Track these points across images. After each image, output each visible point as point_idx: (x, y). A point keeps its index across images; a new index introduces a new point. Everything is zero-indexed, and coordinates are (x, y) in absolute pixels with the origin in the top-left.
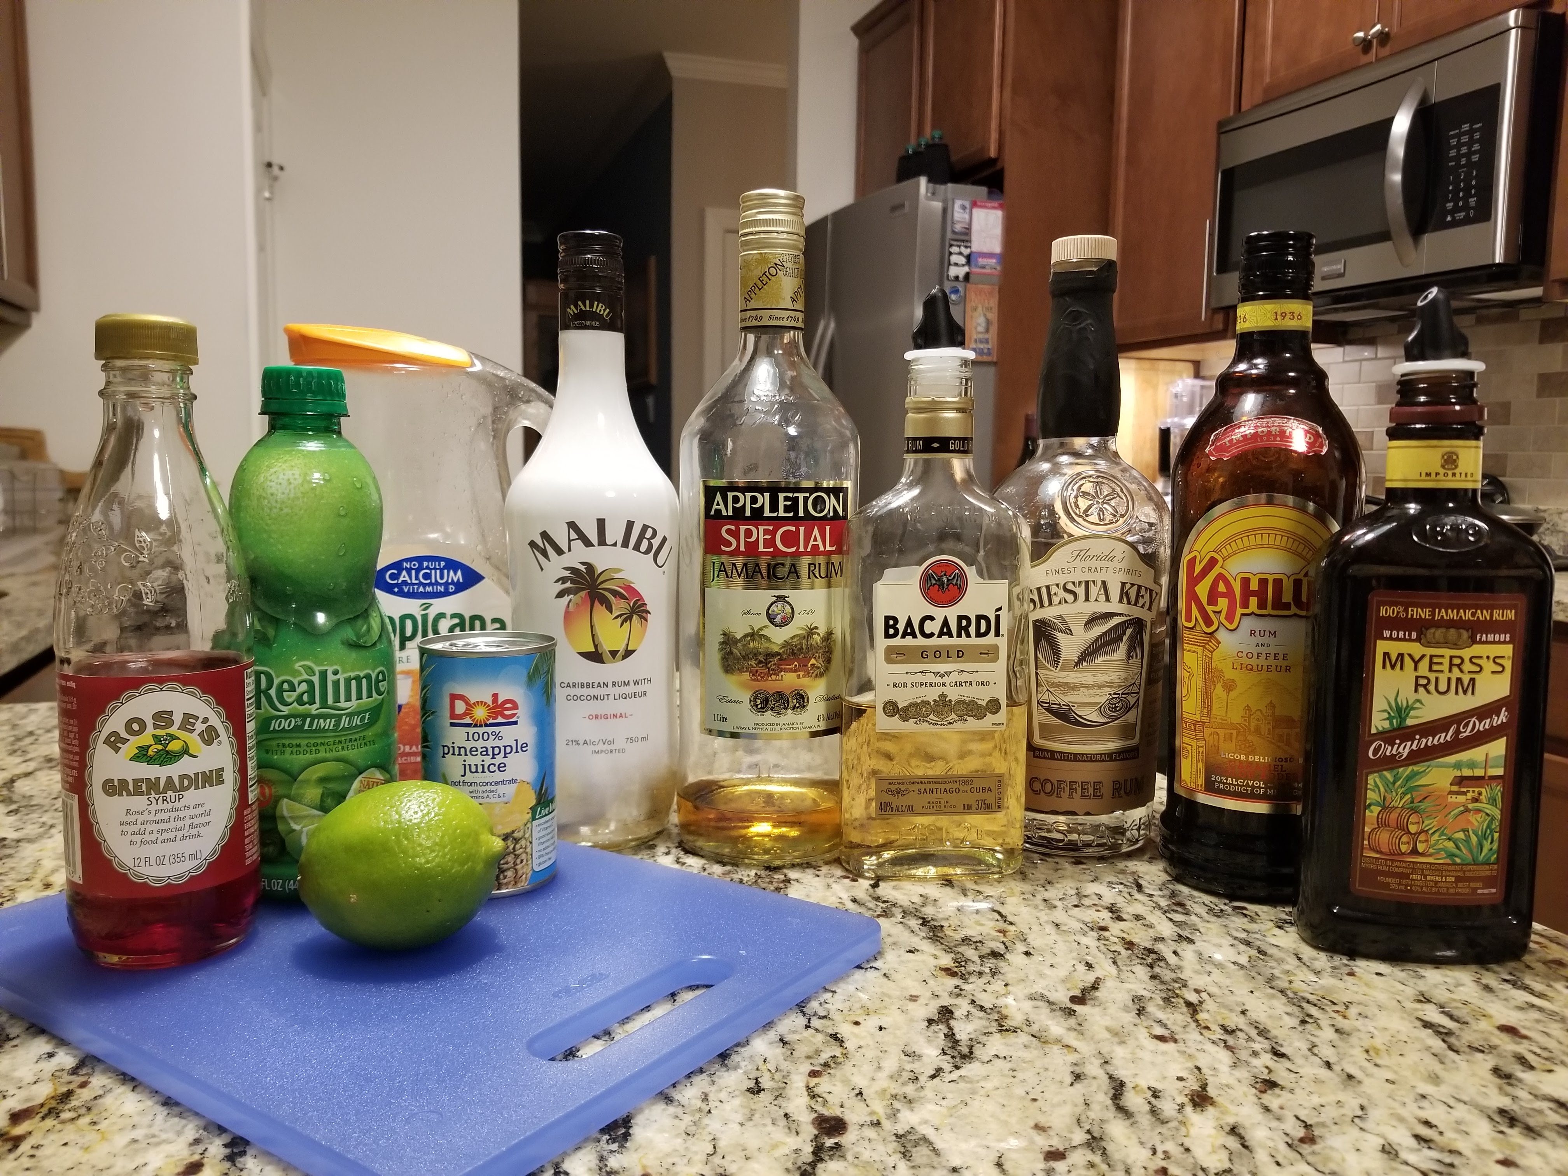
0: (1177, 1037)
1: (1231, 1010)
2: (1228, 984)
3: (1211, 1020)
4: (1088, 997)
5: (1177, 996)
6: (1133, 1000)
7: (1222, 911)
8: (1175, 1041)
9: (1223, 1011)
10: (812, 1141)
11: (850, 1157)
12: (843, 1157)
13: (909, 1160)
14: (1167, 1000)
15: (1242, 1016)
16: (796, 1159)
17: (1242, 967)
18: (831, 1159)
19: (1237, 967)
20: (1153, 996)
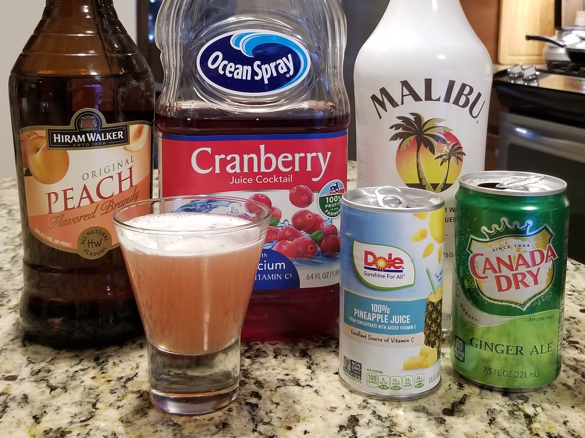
1: (556, 421)
2: (557, 401)
3: (541, 428)
4: (456, 409)
5: (520, 410)
6: (488, 413)
9: (550, 421)
14: (512, 413)
15: (564, 426)
17: (569, 388)
19: (565, 388)
20: (502, 409)
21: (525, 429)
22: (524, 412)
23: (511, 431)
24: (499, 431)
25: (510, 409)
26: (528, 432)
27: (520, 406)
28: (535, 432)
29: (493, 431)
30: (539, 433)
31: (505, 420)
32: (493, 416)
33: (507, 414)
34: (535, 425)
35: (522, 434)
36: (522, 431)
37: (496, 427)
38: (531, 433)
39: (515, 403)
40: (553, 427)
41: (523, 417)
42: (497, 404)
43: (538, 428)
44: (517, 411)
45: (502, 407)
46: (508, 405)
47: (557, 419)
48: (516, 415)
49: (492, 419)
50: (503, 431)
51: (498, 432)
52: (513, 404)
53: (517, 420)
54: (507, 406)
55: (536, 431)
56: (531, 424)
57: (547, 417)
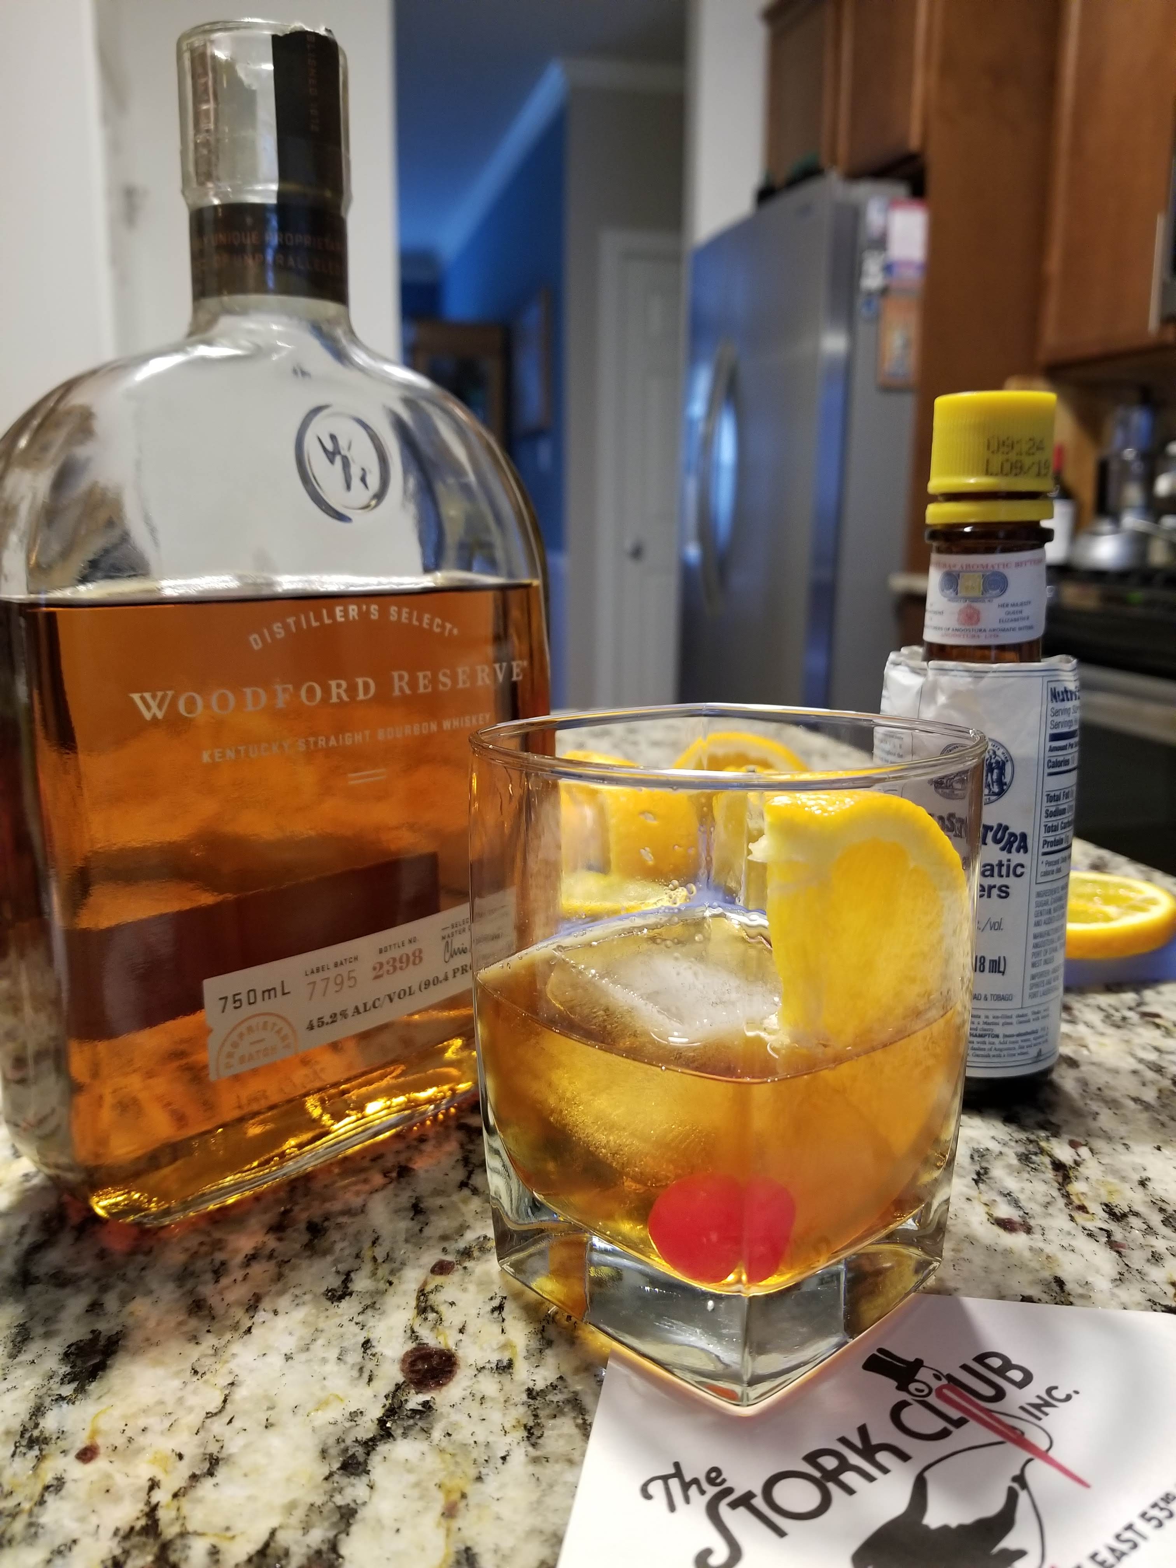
0: (1032, 1222)
1: (1124, 1179)
2: (1123, 1134)
3: (1090, 1194)
5: (1042, 1151)
6: (972, 1157)
7: (1124, 1019)
8: (1029, 1230)
9: (1110, 1179)
10: (386, 1397)
11: (437, 1434)
12: (426, 1431)
13: (534, 1445)
14: (1025, 1158)
15: (1140, 1189)
16: (346, 1431)
17: (1147, 1106)
18: (405, 1435)
20: (1005, 1150)
21: (1056, 1193)
22: (1050, 1156)
23: (1022, 1197)
24: (999, 1199)
25: (1021, 1149)
26: (1061, 1202)
27: (1043, 1144)
28: (1077, 1202)
29: (985, 1198)
30: (1087, 1204)
31: (1010, 1174)
32: (984, 1165)
33: (1015, 1161)
34: (1077, 1187)
35: (1047, 1205)
36: (1048, 1199)
37: (992, 1189)
38: (1069, 1203)
39: (1032, 1137)
40: (1117, 1191)
41: (1050, 1167)
42: (993, 1138)
43: (1083, 1194)
44: (1036, 1154)
45: (1004, 1144)
46: (1017, 1142)
47: (1124, 1174)
48: (1033, 1163)
49: (982, 1171)
50: (1005, 1199)
51: (995, 1201)
52: (1028, 1139)
53: (1037, 1173)
54: (1013, 1144)
55: (1080, 1200)
56: (1069, 1183)
57: (1102, 1168)
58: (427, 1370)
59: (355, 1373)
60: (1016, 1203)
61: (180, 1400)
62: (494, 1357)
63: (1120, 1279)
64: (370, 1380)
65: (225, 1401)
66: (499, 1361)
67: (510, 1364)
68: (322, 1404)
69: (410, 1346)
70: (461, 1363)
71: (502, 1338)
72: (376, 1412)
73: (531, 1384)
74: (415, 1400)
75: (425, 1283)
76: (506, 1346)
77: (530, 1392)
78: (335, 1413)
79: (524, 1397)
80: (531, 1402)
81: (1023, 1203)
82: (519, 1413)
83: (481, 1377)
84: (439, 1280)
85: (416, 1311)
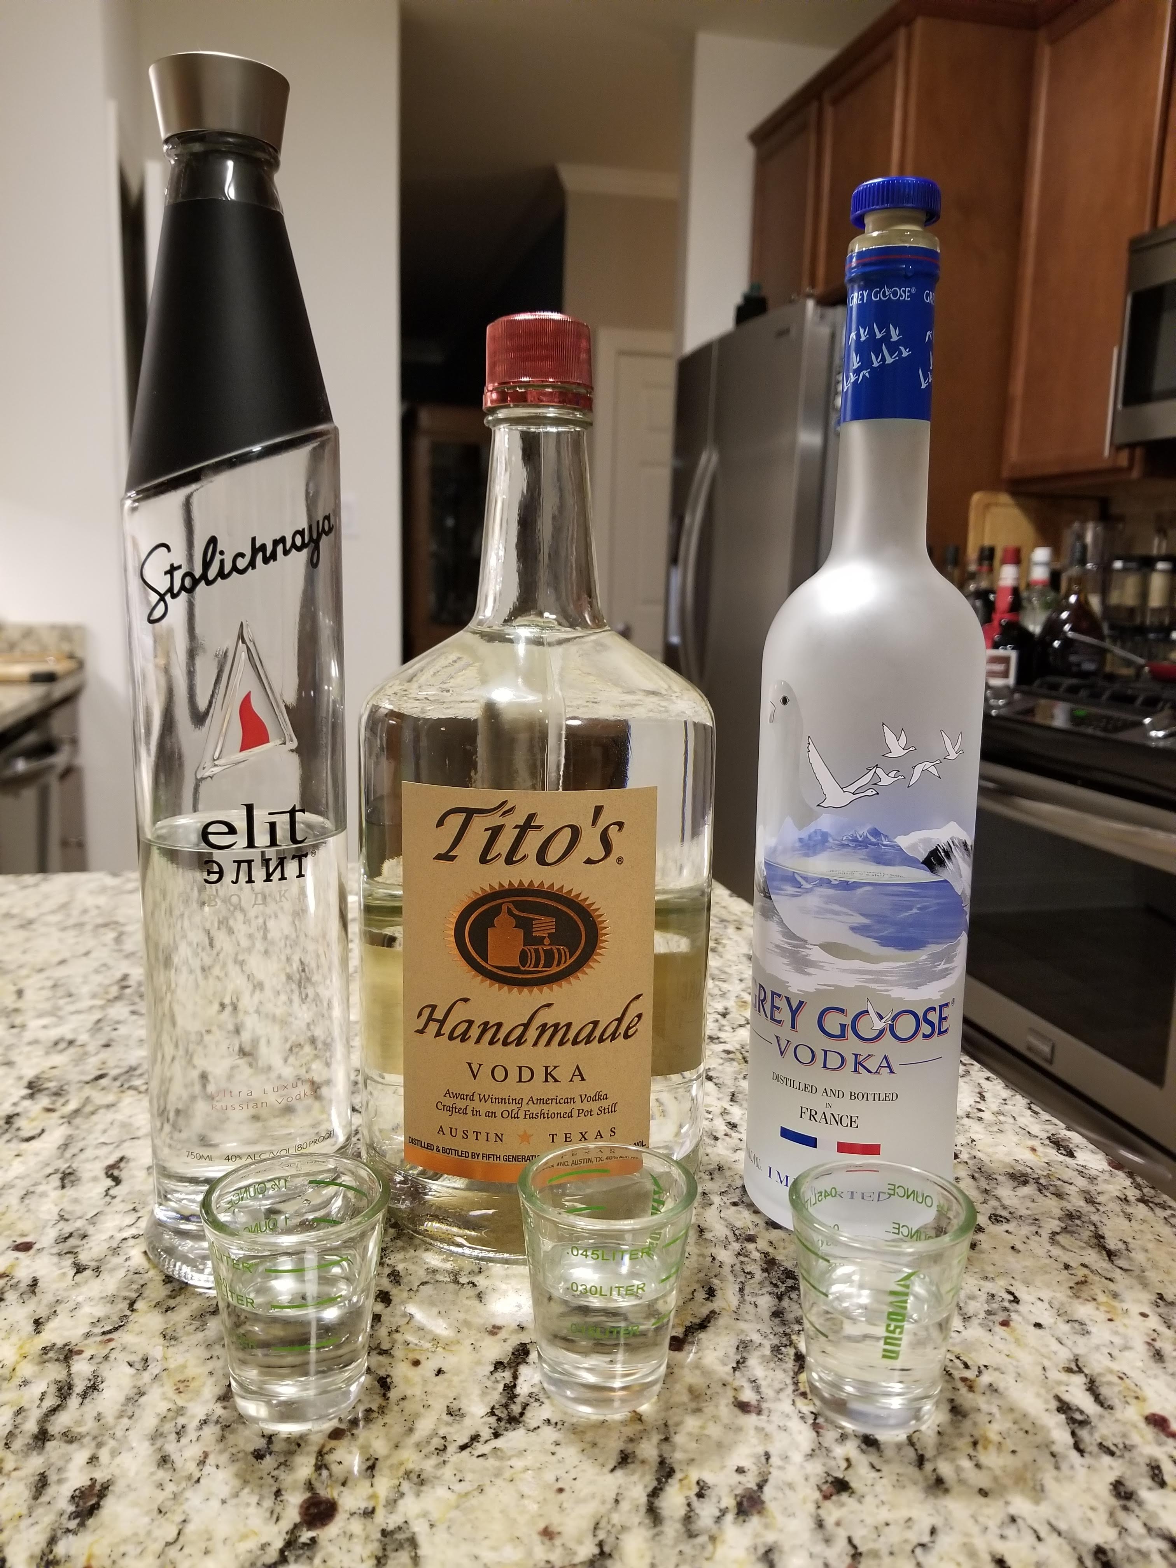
0: (764, 1406)
4: (689, 1339)
5: (791, 1344)
6: (738, 1348)
8: (759, 1412)
10: (287, 1533)
14: (776, 1350)
20: (764, 1342)
21: (789, 1381)
22: (796, 1348)
23: (763, 1383)
25: (776, 1341)
26: (791, 1388)
27: (793, 1337)
28: (802, 1389)
30: (808, 1390)
32: (745, 1354)
35: (780, 1391)
36: (782, 1386)
39: (787, 1331)
41: (793, 1358)
42: (759, 1331)
43: (808, 1381)
44: (786, 1346)
45: (765, 1337)
46: (775, 1335)
48: (781, 1354)
49: (741, 1361)
50: (751, 1385)
51: (742, 1386)
52: (783, 1332)
54: (772, 1336)
55: (805, 1387)
58: (316, 1514)
59: (268, 1515)
60: (757, 1389)
61: (149, 1533)
62: (363, 1505)
63: (811, 1455)
64: (278, 1520)
65: (179, 1534)
66: (366, 1508)
67: (373, 1511)
68: (244, 1537)
69: (308, 1495)
70: (340, 1509)
71: (370, 1491)
72: (279, 1544)
73: (384, 1526)
74: (306, 1536)
75: (323, 1446)
76: (373, 1497)
77: (384, 1533)
78: (252, 1544)
79: (379, 1535)
80: (383, 1539)
81: (763, 1389)
82: (374, 1547)
83: (352, 1520)
84: (333, 1443)
85: (313, 1468)
